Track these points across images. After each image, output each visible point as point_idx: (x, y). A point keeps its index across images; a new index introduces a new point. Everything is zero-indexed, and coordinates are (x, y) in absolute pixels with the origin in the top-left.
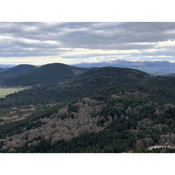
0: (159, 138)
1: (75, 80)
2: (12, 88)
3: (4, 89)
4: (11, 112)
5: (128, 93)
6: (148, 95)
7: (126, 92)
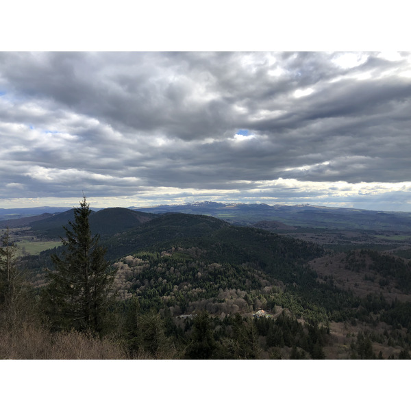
0: (188, 306)
1: (135, 231)
2: (54, 241)
3: (43, 243)
4: (39, 275)
5: (182, 249)
6: (205, 251)
7: (180, 248)
